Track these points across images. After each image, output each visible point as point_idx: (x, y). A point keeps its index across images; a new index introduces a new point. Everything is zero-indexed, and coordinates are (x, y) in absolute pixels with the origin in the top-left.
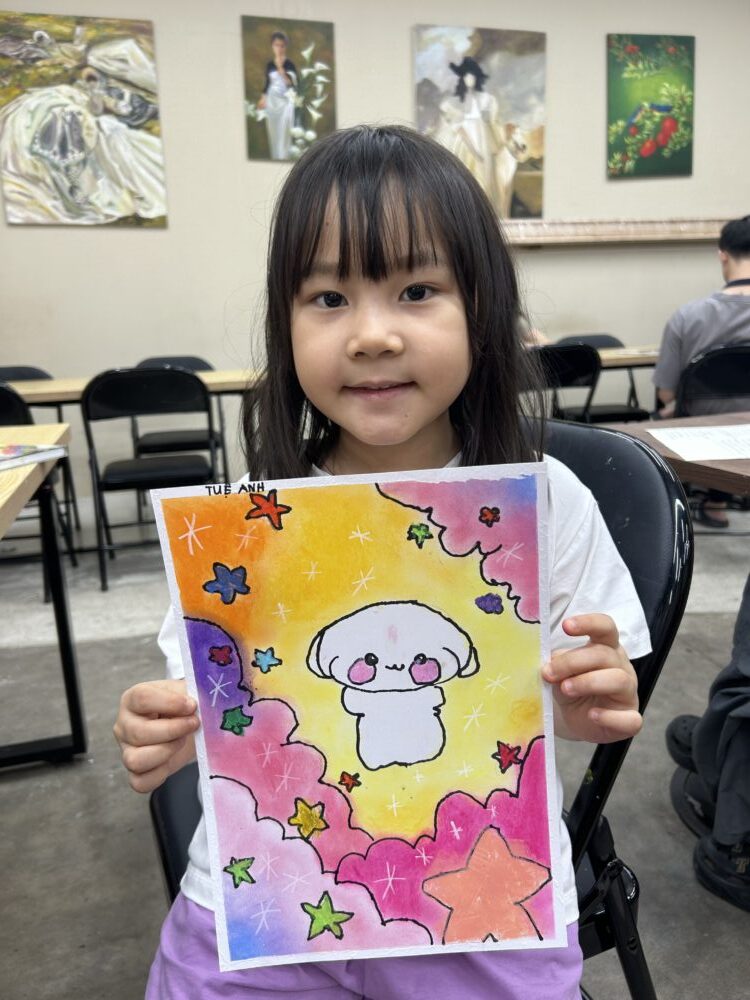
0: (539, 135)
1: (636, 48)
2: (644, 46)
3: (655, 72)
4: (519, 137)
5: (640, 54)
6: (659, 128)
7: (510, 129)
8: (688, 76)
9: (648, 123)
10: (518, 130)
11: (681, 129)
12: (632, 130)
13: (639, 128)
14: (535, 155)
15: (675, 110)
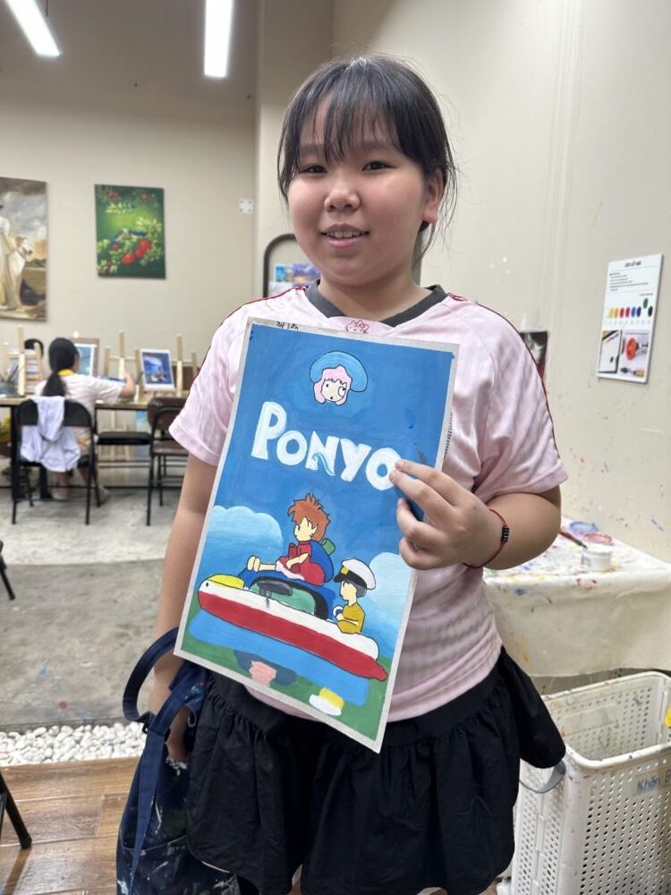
0: (44, 245)
1: (116, 194)
2: (124, 193)
3: (132, 210)
4: (27, 245)
5: (120, 198)
6: (136, 246)
7: (19, 240)
8: (160, 214)
9: (128, 243)
10: (25, 241)
11: (154, 248)
12: (115, 246)
13: (121, 246)
14: (40, 257)
15: (149, 236)
